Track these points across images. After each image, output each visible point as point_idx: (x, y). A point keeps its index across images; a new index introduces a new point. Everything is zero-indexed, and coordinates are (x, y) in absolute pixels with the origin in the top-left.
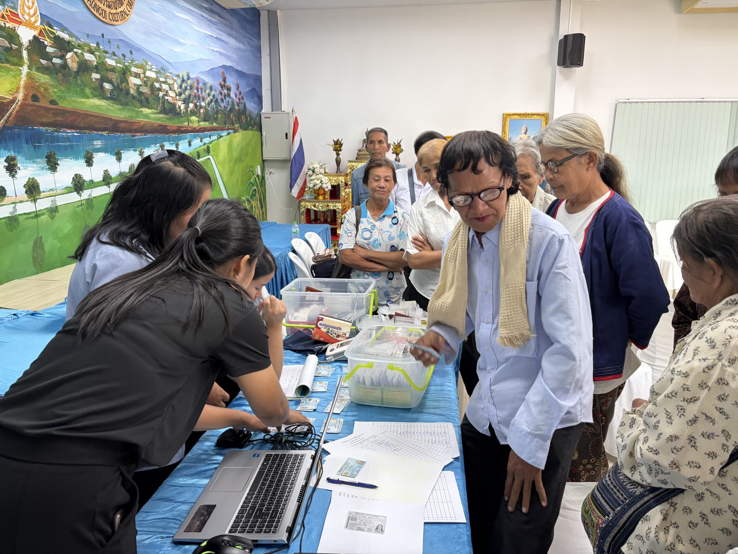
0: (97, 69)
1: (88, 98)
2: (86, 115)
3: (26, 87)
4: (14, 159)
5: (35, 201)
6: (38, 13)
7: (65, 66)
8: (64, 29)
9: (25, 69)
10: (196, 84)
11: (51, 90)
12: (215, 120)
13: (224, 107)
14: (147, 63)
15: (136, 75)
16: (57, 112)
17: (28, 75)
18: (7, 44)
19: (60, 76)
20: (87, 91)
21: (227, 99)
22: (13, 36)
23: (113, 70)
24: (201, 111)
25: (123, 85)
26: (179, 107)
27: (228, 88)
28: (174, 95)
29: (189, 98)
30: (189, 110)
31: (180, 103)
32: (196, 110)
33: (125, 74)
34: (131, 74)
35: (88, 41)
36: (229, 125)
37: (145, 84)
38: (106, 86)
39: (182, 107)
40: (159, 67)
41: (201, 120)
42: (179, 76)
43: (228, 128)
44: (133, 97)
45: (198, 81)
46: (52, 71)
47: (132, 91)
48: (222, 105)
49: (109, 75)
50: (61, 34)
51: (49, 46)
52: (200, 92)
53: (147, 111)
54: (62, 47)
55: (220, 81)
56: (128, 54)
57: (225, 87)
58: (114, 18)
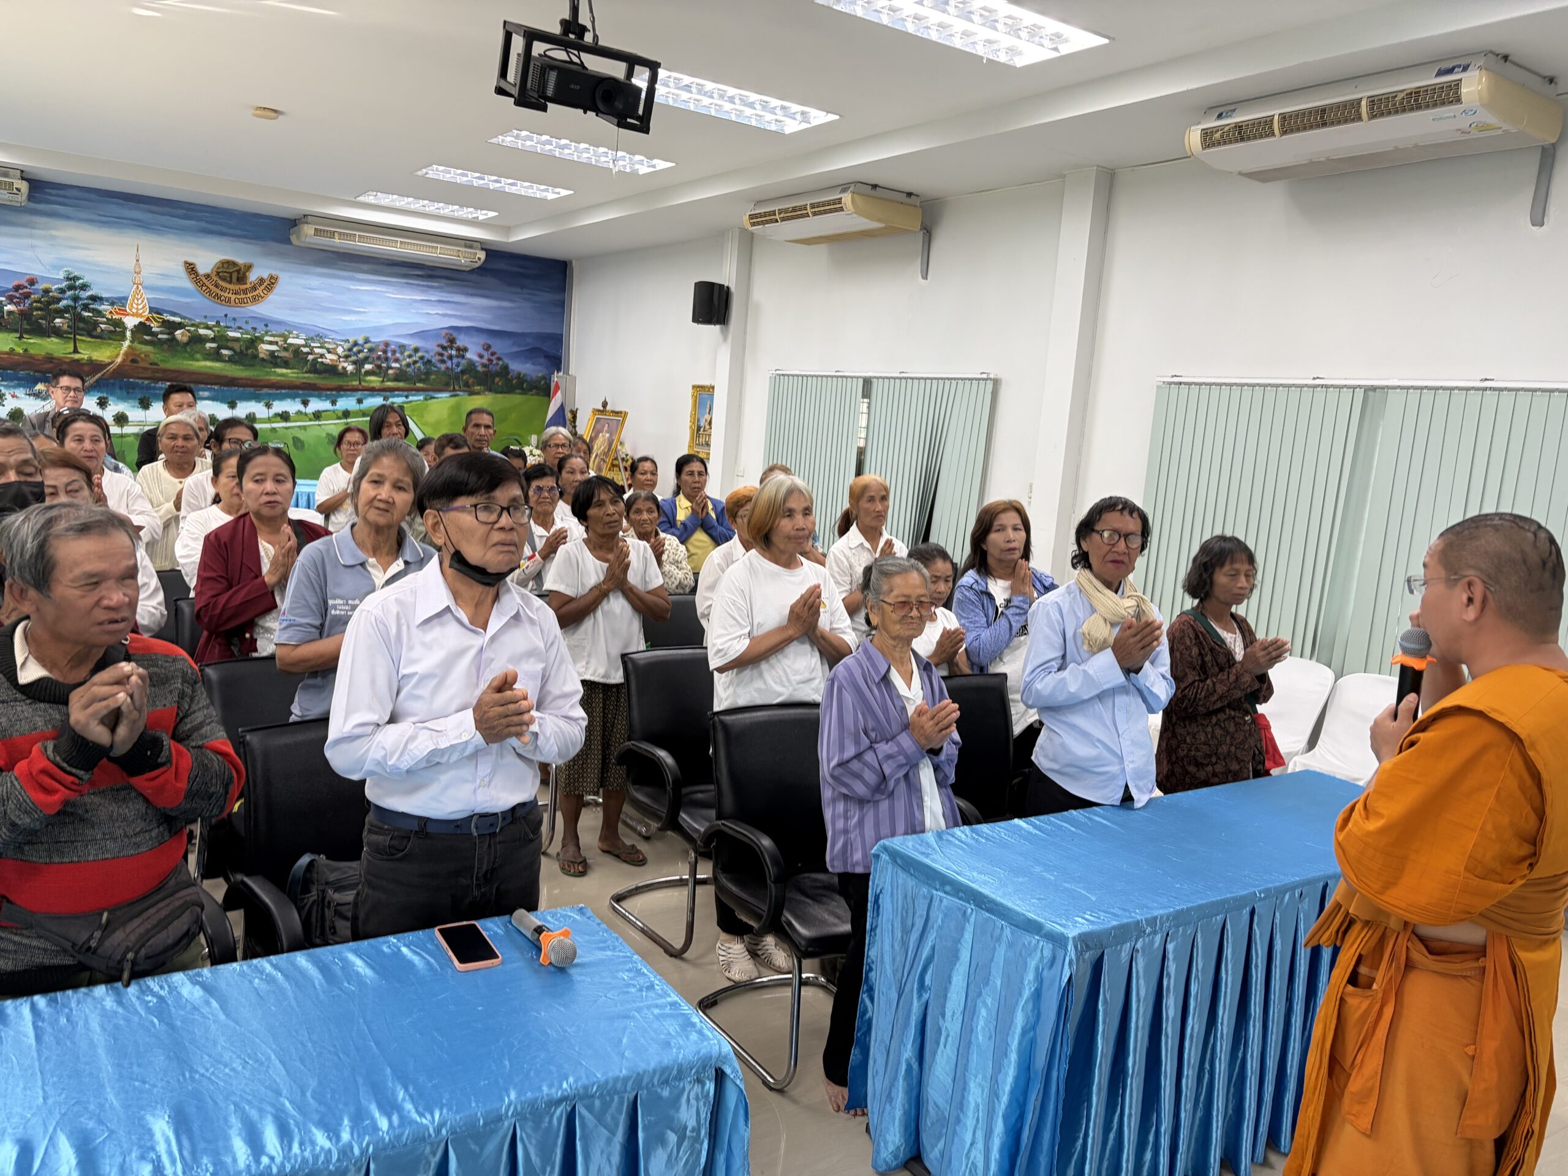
0: (213, 340)
1: (198, 360)
2: (193, 373)
3: (126, 354)
4: (106, 398)
5: (122, 427)
6: (147, 306)
7: (173, 339)
8: (174, 314)
10: (382, 347)
11: (152, 356)
12: (420, 381)
13: (447, 368)
14: (290, 333)
15: (271, 343)
16: (157, 371)
17: (129, 347)
18: (112, 328)
19: (165, 346)
20: (198, 356)
21: (455, 361)
22: (119, 324)
23: (237, 340)
24: (391, 372)
25: (250, 351)
26: (344, 368)
27: (458, 349)
28: (335, 357)
29: (366, 360)
30: (363, 371)
31: (345, 365)
32: (378, 371)
33: (254, 342)
34: (263, 342)
35: (204, 321)
36: (457, 387)
37: (286, 349)
38: (225, 352)
39: (350, 368)
40: (312, 335)
41: (389, 380)
42: (347, 341)
43: (454, 390)
44: (263, 360)
45: (387, 344)
46: (156, 343)
47: (261, 355)
48: (443, 367)
49: (230, 344)
50: (172, 318)
51: (155, 328)
52: (389, 354)
53: (284, 371)
54: (171, 327)
55: (439, 343)
56: (261, 328)
57: (451, 348)
58: (242, 301)
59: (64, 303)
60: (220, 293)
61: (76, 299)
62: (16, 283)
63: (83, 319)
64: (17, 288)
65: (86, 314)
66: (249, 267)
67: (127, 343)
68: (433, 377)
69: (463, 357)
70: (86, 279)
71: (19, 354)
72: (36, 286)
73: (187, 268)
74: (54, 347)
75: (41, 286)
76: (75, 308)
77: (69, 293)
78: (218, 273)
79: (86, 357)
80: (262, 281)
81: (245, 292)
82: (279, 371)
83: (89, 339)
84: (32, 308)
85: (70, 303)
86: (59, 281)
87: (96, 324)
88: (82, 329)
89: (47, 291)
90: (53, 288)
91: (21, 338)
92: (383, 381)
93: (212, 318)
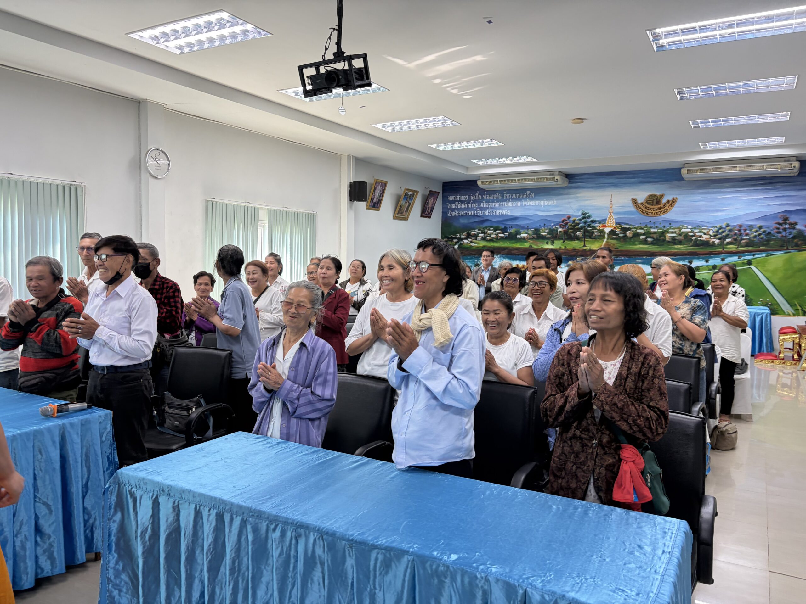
0: (644, 234)
1: (636, 245)
2: (634, 251)
6: (615, 222)
7: (625, 236)
8: (626, 224)
10: (738, 228)
11: (616, 245)
12: (764, 245)
13: (782, 236)
14: (683, 226)
15: (672, 233)
16: (618, 252)
17: (607, 242)
18: (599, 234)
19: (622, 240)
20: (637, 243)
21: (788, 231)
22: (602, 232)
23: (655, 233)
24: (743, 241)
25: (661, 238)
26: (713, 242)
27: (791, 224)
28: (708, 236)
29: (727, 236)
30: (725, 242)
31: (714, 240)
32: (735, 242)
33: (663, 233)
34: (668, 233)
35: (640, 225)
36: (789, 247)
37: (680, 235)
38: (649, 240)
39: (717, 242)
40: (694, 226)
41: (742, 247)
42: (716, 227)
43: (788, 249)
44: (668, 242)
45: (741, 226)
46: (618, 239)
47: (667, 239)
48: (779, 236)
49: (652, 235)
50: (625, 226)
51: (618, 231)
52: (742, 232)
53: (679, 246)
54: (625, 230)
55: (776, 222)
56: (667, 226)
57: (785, 224)
58: (658, 214)
59: (581, 225)
60: (648, 211)
62: (563, 219)
63: (588, 231)
64: (563, 221)
65: (589, 229)
66: (662, 196)
67: (605, 240)
68: (772, 242)
69: (794, 228)
70: (590, 213)
71: (563, 249)
72: (570, 219)
73: (633, 201)
74: (576, 245)
75: (572, 219)
76: (585, 226)
77: (583, 220)
78: (647, 201)
79: (588, 248)
80: (668, 201)
81: (660, 208)
82: (676, 246)
83: (590, 240)
84: (568, 229)
85: (583, 225)
86: (579, 216)
87: (593, 233)
88: (587, 236)
89: (574, 221)
90: (577, 219)
91: (564, 242)
92: (738, 247)
93: (643, 224)
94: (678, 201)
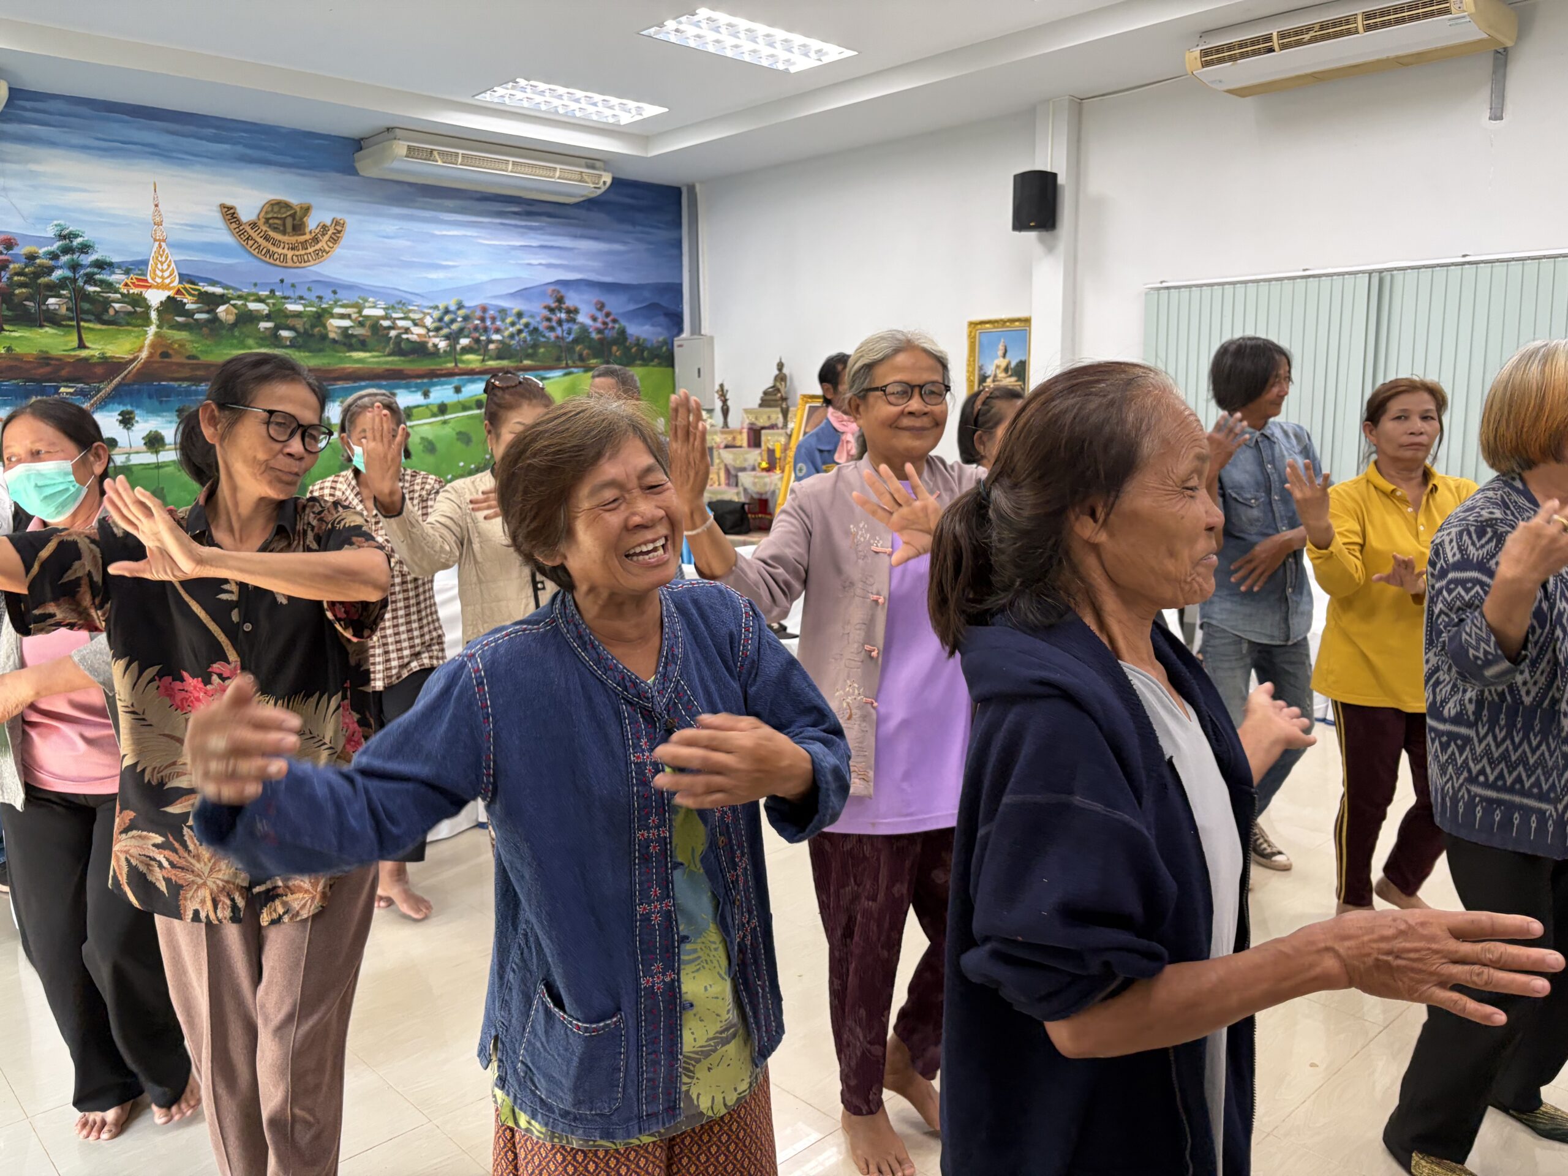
0: (268, 317)
3: (153, 345)
4: (131, 413)
5: (157, 452)
6: (176, 273)
7: (216, 319)
8: (213, 283)
9: (152, 330)
10: (479, 313)
11: (189, 346)
12: (528, 356)
13: (557, 337)
14: (366, 301)
15: (342, 316)
16: (197, 367)
17: (157, 335)
18: (130, 308)
19: (205, 330)
20: (250, 340)
21: (566, 326)
22: (138, 301)
23: (298, 315)
24: (492, 346)
25: (316, 330)
26: (435, 346)
27: (569, 311)
28: (422, 331)
29: (460, 332)
30: (458, 347)
31: (436, 340)
32: (477, 347)
33: (320, 317)
34: (332, 316)
35: (254, 290)
36: (570, 362)
38: (284, 333)
39: (443, 345)
40: (392, 302)
41: (491, 359)
42: (436, 308)
43: (567, 366)
44: (334, 341)
45: (484, 309)
46: (193, 326)
47: (332, 335)
48: (552, 335)
49: (291, 322)
50: (211, 289)
51: (189, 303)
52: (488, 323)
53: (362, 355)
54: (210, 301)
55: (546, 304)
56: (328, 294)
57: (560, 309)
58: (301, 259)
59: (58, 274)
60: (275, 249)
61: (74, 267)
63: (87, 297)
65: (91, 289)
66: (307, 210)
68: (542, 350)
69: (573, 321)
70: (88, 235)
72: (16, 251)
73: (224, 215)
74: (48, 341)
75: (23, 250)
76: (75, 280)
77: (65, 259)
78: (267, 220)
79: (97, 353)
80: (324, 228)
81: (304, 245)
82: (357, 355)
83: (99, 326)
84: (12, 284)
85: (68, 273)
86: (48, 241)
87: (107, 303)
88: (87, 312)
89: (31, 257)
90: (42, 251)
92: (483, 360)
93: (264, 285)
94: (348, 228)
